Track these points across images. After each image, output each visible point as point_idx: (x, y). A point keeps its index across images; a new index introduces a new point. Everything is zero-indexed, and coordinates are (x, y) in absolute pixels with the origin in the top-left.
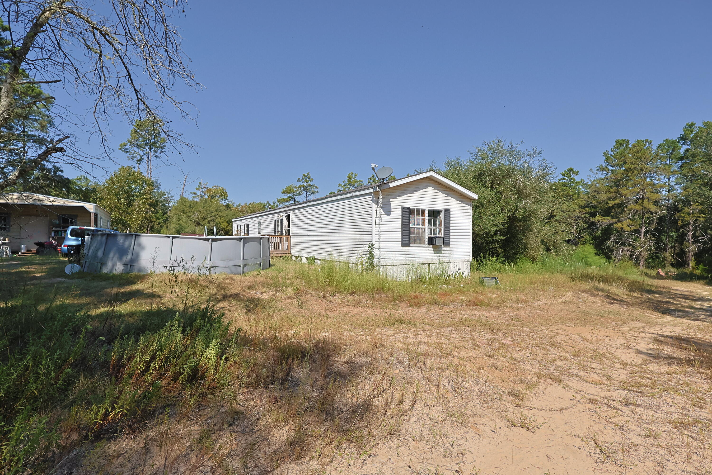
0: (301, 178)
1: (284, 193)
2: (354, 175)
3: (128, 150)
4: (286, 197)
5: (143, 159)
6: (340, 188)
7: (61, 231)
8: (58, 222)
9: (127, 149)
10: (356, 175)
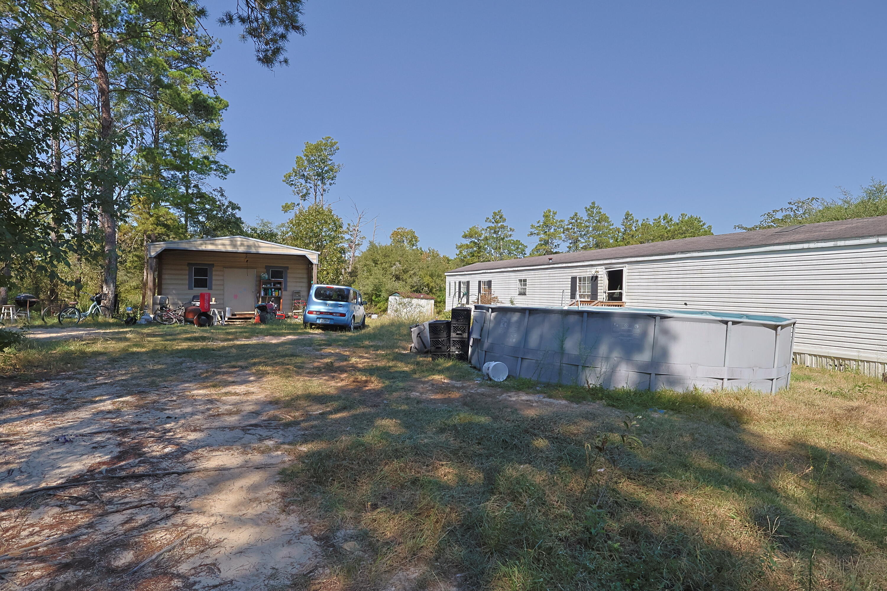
0: (491, 218)
1: (465, 237)
2: (551, 213)
3: (294, 183)
4: (467, 241)
5: (309, 194)
6: (533, 230)
7: (271, 289)
8: (267, 276)
9: (292, 181)
10: (555, 214)
